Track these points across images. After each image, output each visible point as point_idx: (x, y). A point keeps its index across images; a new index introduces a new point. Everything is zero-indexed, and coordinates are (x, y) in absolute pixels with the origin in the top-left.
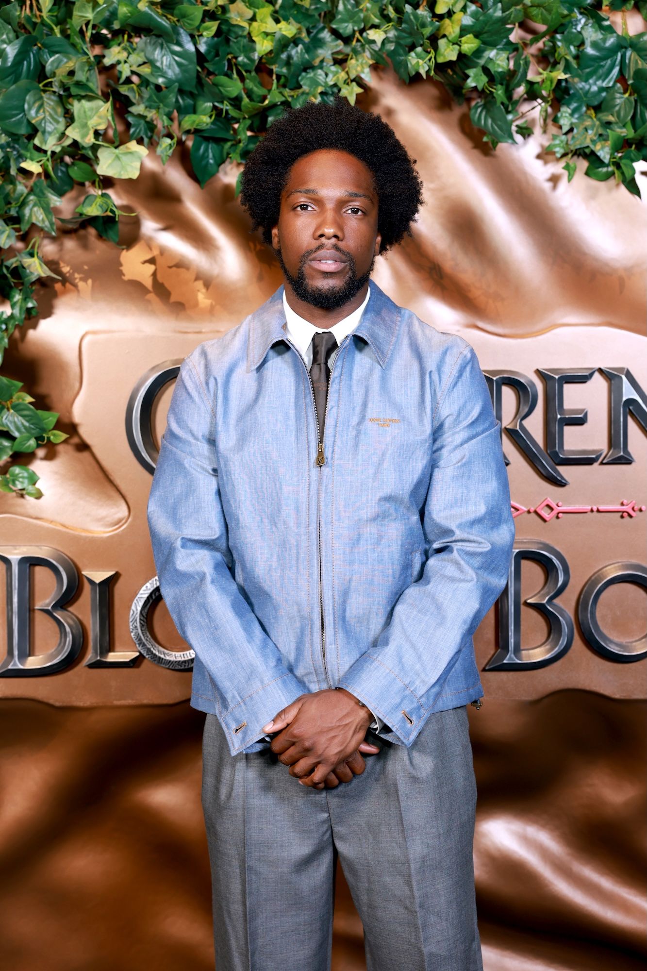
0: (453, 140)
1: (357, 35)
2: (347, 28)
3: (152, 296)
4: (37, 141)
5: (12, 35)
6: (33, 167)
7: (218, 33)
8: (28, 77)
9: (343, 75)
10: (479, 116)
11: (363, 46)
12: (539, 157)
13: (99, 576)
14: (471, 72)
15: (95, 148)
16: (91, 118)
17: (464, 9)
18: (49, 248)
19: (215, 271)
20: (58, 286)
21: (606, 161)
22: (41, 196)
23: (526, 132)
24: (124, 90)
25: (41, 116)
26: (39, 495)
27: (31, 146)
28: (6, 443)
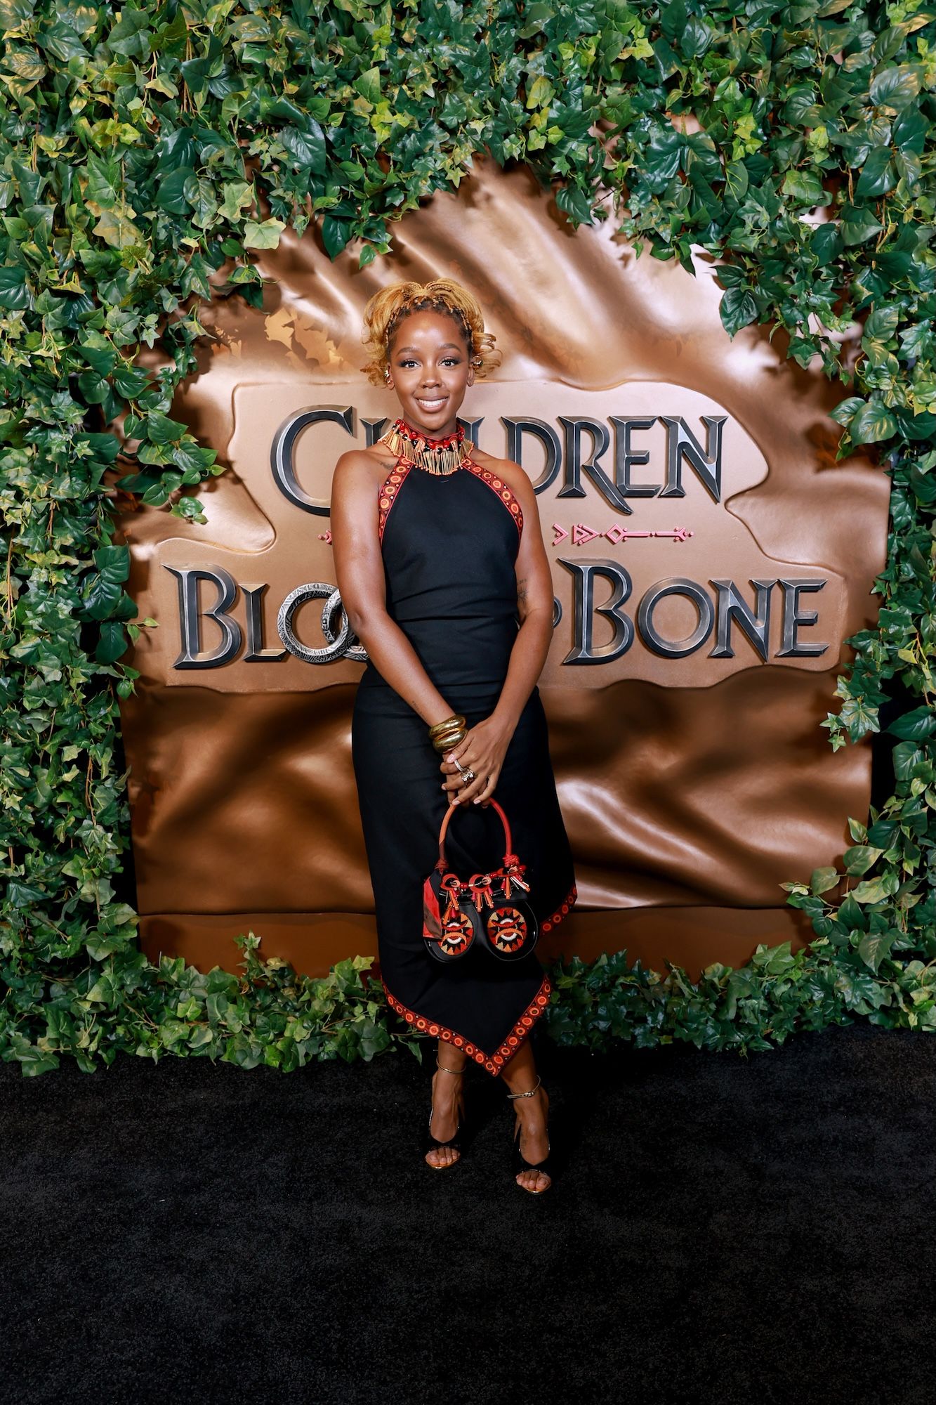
0: (541, 222)
1: (461, 127)
2: (452, 121)
3: (291, 354)
4: (194, 221)
5: (172, 129)
6: (192, 243)
7: (343, 124)
8: (185, 165)
9: (449, 162)
10: (563, 199)
11: (466, 136)
12: (612, 239)
13: (252, 587)
14: (556, 160)
15: (242, 223)
16: (238, 198)
17: (551, 105)
18: (206, 315)
19: (344, 332)
20: (214, 347)
21: (668, 241)
22: (198, 268)
23: (602, 216)
24: (265, 176)
25: (197, 198)
26: (204, 522)
27: (189, 224)
28: (176, 477)
